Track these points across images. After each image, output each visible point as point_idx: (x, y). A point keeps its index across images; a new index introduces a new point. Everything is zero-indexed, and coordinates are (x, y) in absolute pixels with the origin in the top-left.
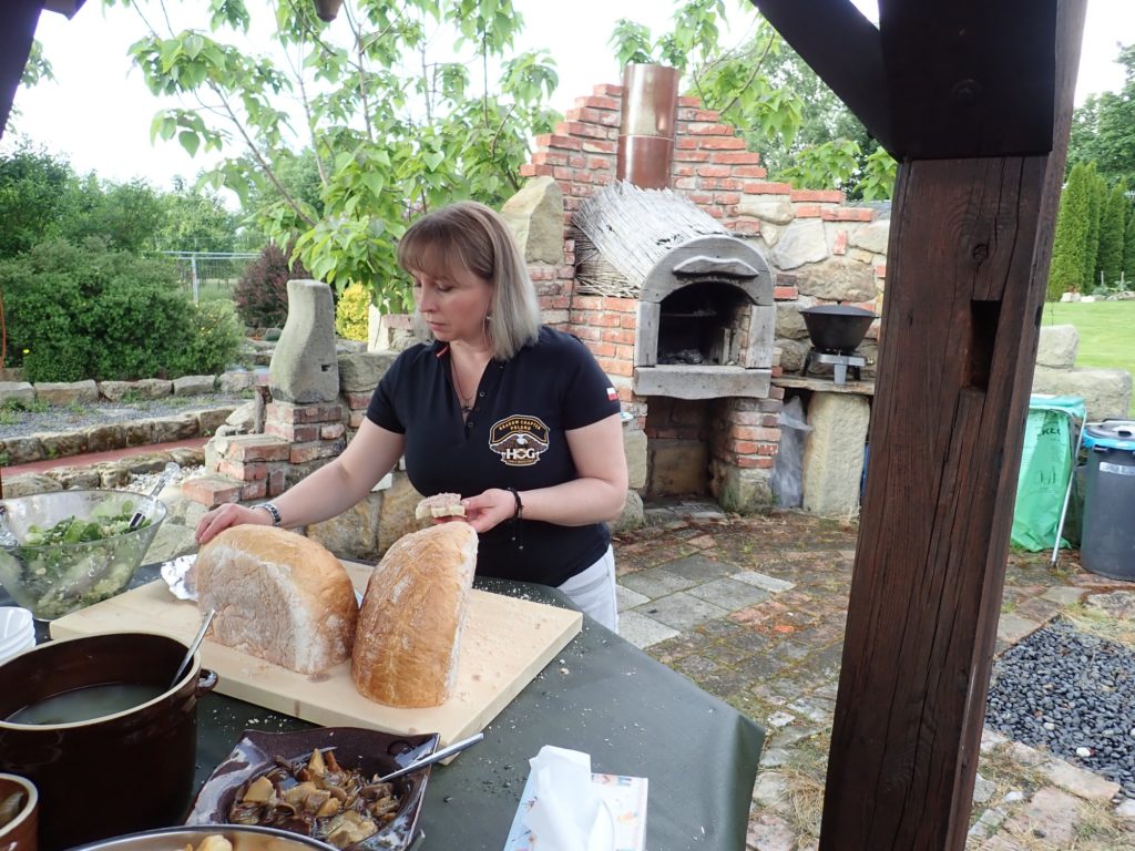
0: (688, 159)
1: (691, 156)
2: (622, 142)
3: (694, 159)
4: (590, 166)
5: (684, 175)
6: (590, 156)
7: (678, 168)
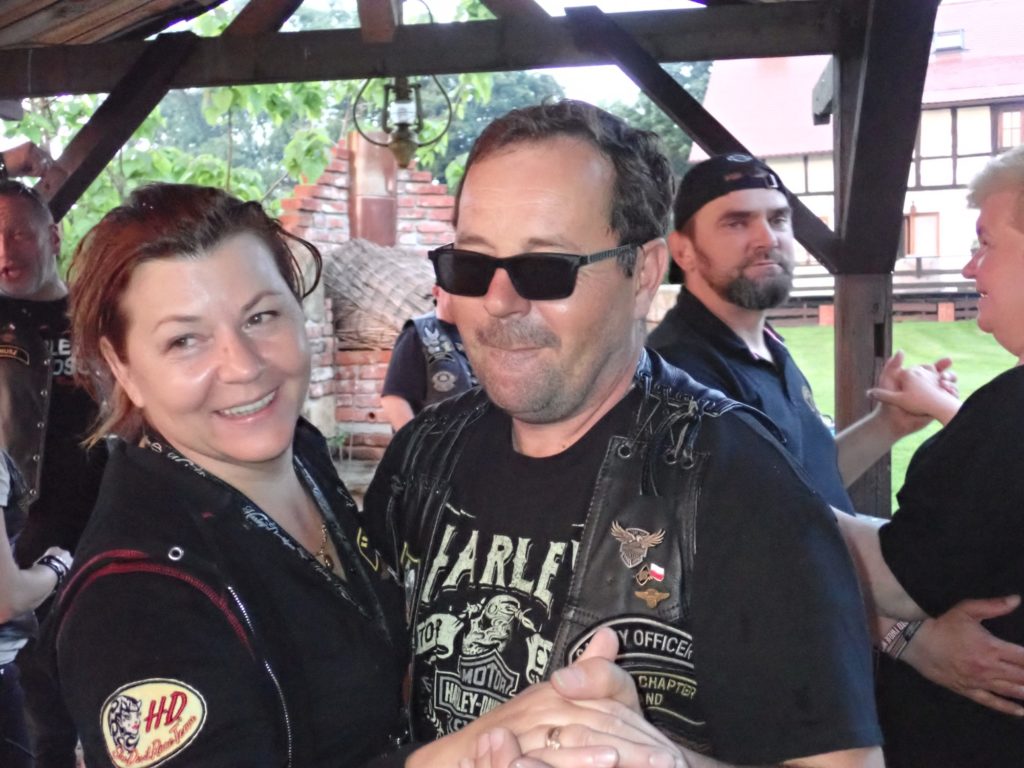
0: (408, 216)
1: (411, 213)
2: (351, 201)
3: (414, 216)
4: (328, 225)
5: (407, 231)
6: (328, 217)
7: (401, 225)
